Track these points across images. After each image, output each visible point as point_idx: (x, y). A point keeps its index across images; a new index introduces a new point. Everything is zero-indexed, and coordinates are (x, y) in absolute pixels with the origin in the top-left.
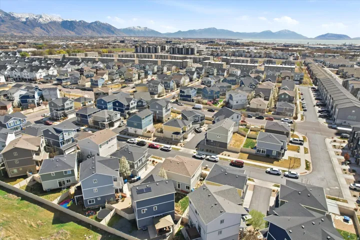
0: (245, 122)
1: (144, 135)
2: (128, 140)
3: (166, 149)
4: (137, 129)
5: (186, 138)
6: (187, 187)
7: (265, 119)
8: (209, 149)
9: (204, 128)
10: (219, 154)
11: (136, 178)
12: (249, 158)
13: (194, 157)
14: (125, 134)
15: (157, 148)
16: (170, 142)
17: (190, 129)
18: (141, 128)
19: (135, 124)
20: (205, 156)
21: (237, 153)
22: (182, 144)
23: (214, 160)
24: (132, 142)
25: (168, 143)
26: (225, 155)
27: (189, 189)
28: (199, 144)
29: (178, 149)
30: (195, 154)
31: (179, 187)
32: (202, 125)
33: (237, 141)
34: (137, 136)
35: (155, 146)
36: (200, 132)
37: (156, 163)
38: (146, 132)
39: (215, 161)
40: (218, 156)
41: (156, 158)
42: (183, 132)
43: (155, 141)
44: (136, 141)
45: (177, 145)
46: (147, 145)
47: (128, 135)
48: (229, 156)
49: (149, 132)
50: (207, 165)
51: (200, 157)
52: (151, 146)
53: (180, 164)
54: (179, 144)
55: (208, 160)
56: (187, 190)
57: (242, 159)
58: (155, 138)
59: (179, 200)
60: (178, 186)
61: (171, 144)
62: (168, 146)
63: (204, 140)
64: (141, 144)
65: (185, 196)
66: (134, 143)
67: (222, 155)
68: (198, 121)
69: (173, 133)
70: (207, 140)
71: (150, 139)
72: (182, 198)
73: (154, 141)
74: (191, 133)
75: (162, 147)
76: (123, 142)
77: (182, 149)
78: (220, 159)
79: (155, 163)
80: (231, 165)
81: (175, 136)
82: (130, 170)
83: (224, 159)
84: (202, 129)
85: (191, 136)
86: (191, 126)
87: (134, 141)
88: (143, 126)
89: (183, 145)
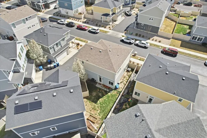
0: (174, 8)
1: (75, 16)
2: (59, 21)
3: (94, 31)
4: (68, 10)
5: (115, 21)
6: (110, 82)
7: (192, 6)
8: (139, 33)
9: (134, 11)
10: (149, 39)
11: (52, 65)
12: (182, 46)
13: (122, 41)
14: (58, 15)
15: (85, 30)
16: (98, 24)
17: (120, 11)
18: (72, 10)
19: (66, 5)
20: (134, 41)
21: (169, 39)
22: (111, 26)
23: (143, 45)
24: (62, 23)
25: (97, 25)
26: (156, 41)
27: (112, 84)
28: (128, 27)
29: (106, 32)
30: (123, 38)
31: (100, 81)
32: (132, 8)
33: (167, 26)
34: (68, 17)
35: (84, 27)
36: (130, 15)
37: (81, 46)
38: (77, 14)
39: (145, 48)
40: (148, 41)
41: (82, 41)
42: (113, 14)
43: (85, 22)
44: (66, 22)
45: (105, 28)
46: (76, 27)
47: (61, 16)
48: (160, 42)
49: (81, 14)
50: (136, 52)
51: (128, 41)
52: (80, 28)
53: (102, 53)
54: (108, 27)
55: (137, 45)
56: (110, 86)
57: (174, 46)
58: (85, 20)
59: (98, 100)
60: (99, 79)
61: (100, 26)
62: (96, 28)
63: (134, 23)
64: (70, 25)
65: (106, 93)
66: (63, 24)
67: (153, 40)
68: (129, 4)
69: (103, 15)
70: (137, 24)
71: (80, 20)
72: (103, 95)
73: (83, 22)
74: (121, 16)
75: (90, 29)
76: (54, 23)
77: (111, 32)
78: (151, 45)
79: (79, 46)
80: (162, 52)
81: (104, 18)
82: (43, 55)
83: (155, 45)
84: (132, 12)
85: (120, 19)
86: (121, 8)
87: (64, 22)
88: (73, 7)
89: (112, 28)
